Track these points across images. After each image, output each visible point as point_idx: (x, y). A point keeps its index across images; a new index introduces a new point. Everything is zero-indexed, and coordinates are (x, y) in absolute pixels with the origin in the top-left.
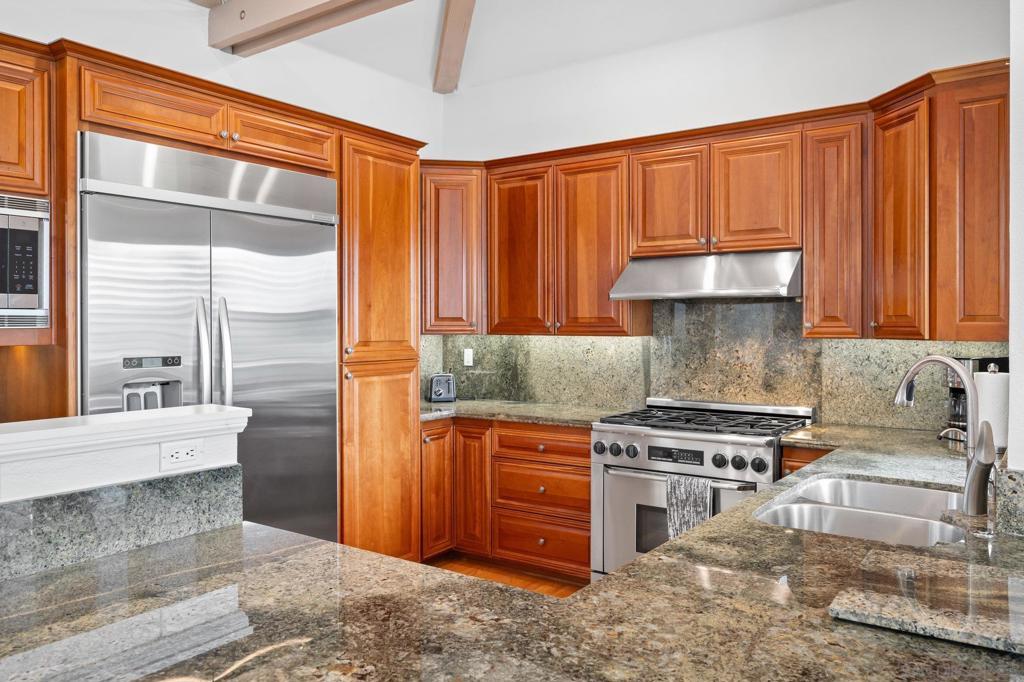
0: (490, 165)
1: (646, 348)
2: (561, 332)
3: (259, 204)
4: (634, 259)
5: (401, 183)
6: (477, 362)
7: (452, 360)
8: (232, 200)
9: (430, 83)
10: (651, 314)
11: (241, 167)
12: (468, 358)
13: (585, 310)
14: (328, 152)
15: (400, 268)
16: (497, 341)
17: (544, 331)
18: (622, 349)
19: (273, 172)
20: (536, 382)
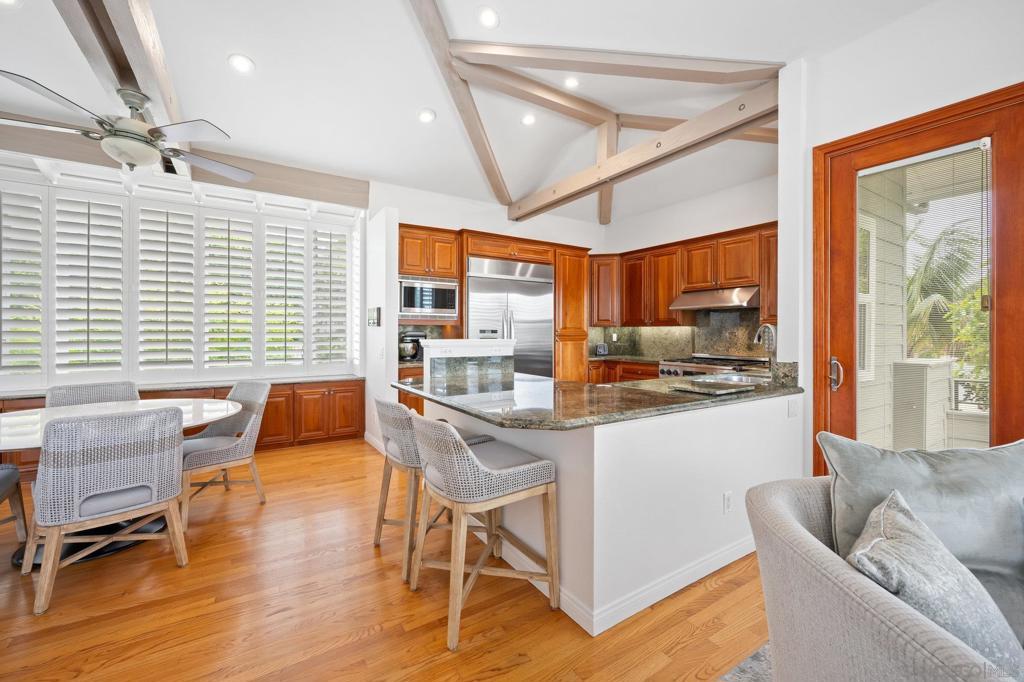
0: (622, 255)
1: (693, 332)
2: (652, 325)
3: (528, 277)
4: (684, 293)
5: (580, 265)
6: (618, 340)
7: (607, 338)
8: (517, 276)
9: (597, 221)
10: (694, 317)
11: (520, 265)
12: (615, 338)
13: (662, 315)
14: (550, 257)
15: (579, 299)
16: (627, 330)
17: (645, 325)
18: (682, 332)
19: (532, 266)
20: (644, 347)
